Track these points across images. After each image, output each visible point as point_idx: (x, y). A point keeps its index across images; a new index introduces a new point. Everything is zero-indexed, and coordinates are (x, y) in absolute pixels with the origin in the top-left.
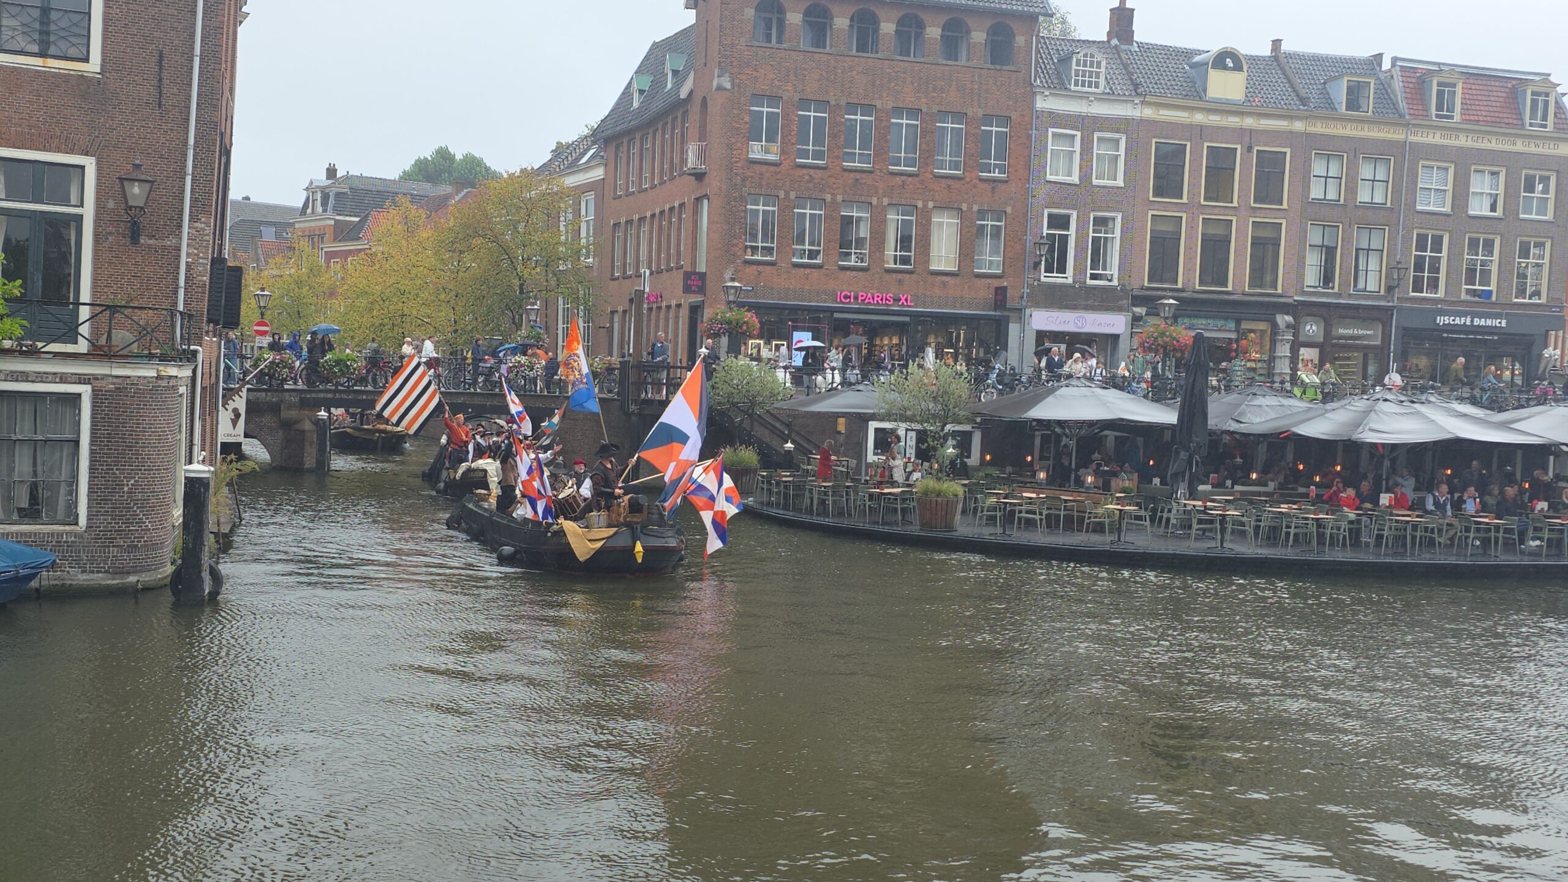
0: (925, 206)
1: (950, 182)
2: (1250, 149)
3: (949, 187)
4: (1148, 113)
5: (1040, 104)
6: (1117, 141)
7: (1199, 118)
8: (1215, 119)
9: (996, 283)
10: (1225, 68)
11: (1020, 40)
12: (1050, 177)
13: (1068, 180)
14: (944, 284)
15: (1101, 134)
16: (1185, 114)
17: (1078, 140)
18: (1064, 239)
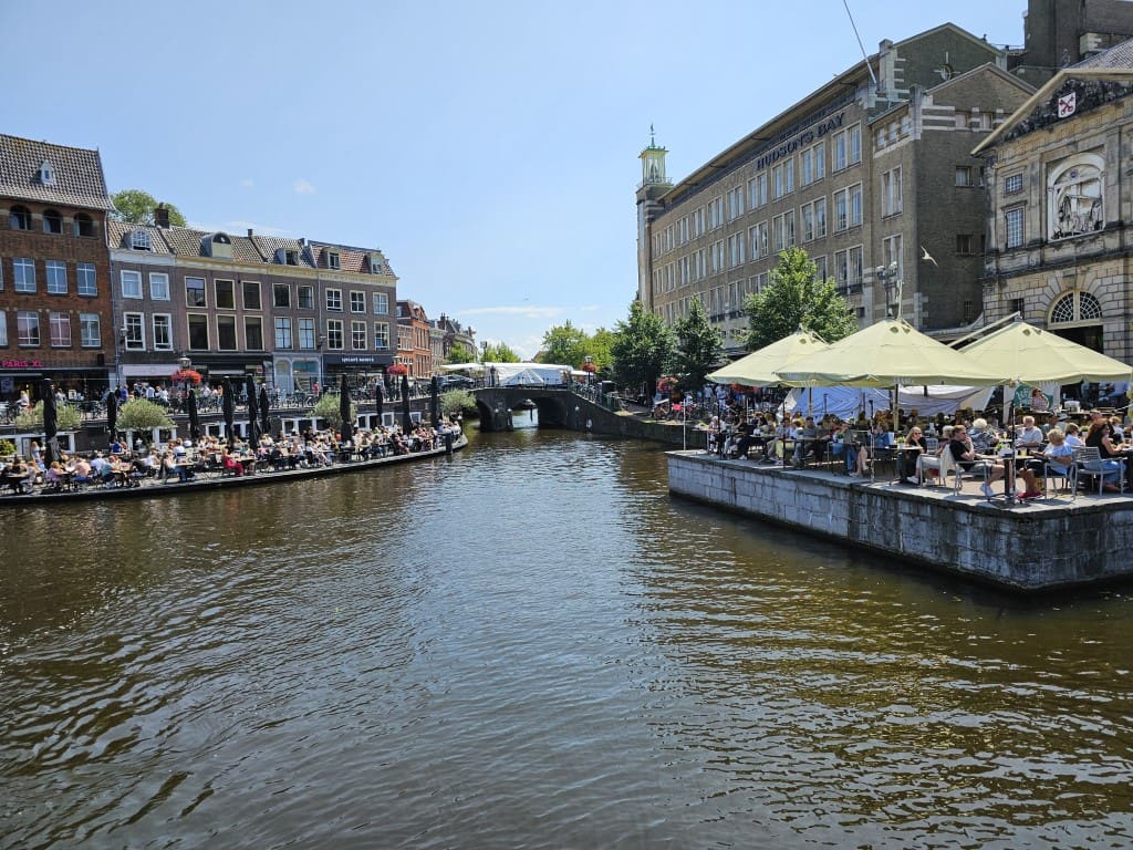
0: (44, 311)
1: (61, 298)
2: (239, 282)
3: (59, 301)
4: (180, 263)
5: (113, 257)
6: (164, 277)
7: (209, 266)
8: (218, 267)
9: (97, 352)
10: (221, 242)
11: (96, 223)
12: (125, 296)
13: (135, 297)
14: (63, 355)
15: (154, 274)
16: (201, 264)
17: (140, 277)
18: (138, 328)
